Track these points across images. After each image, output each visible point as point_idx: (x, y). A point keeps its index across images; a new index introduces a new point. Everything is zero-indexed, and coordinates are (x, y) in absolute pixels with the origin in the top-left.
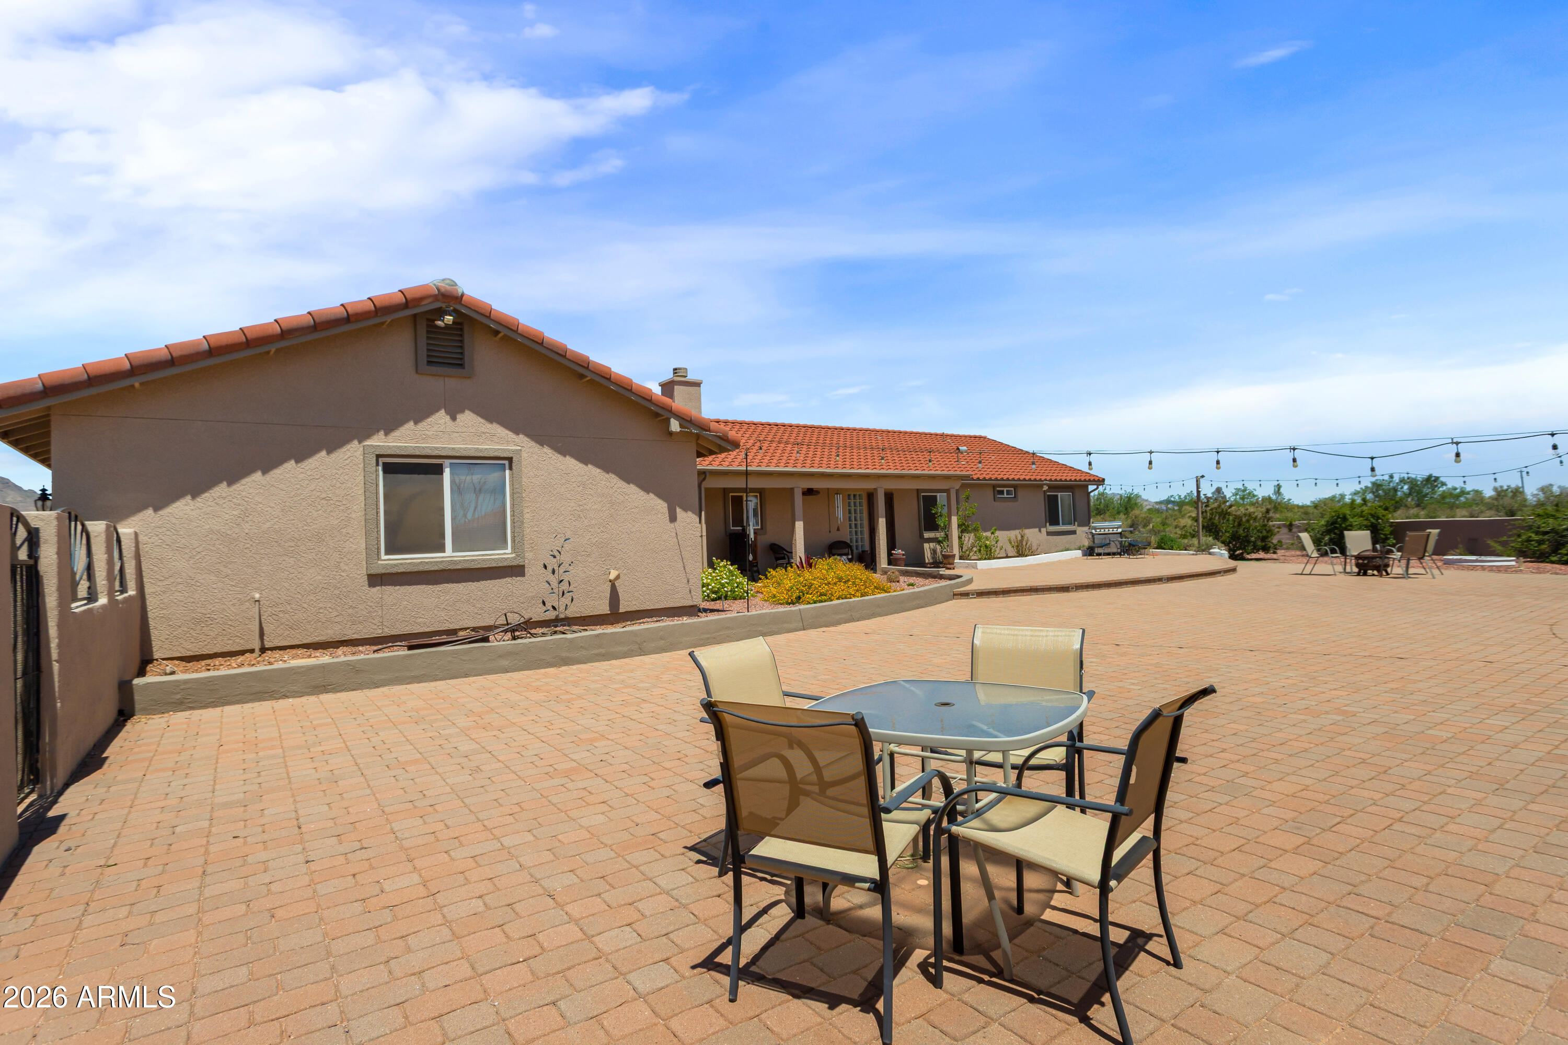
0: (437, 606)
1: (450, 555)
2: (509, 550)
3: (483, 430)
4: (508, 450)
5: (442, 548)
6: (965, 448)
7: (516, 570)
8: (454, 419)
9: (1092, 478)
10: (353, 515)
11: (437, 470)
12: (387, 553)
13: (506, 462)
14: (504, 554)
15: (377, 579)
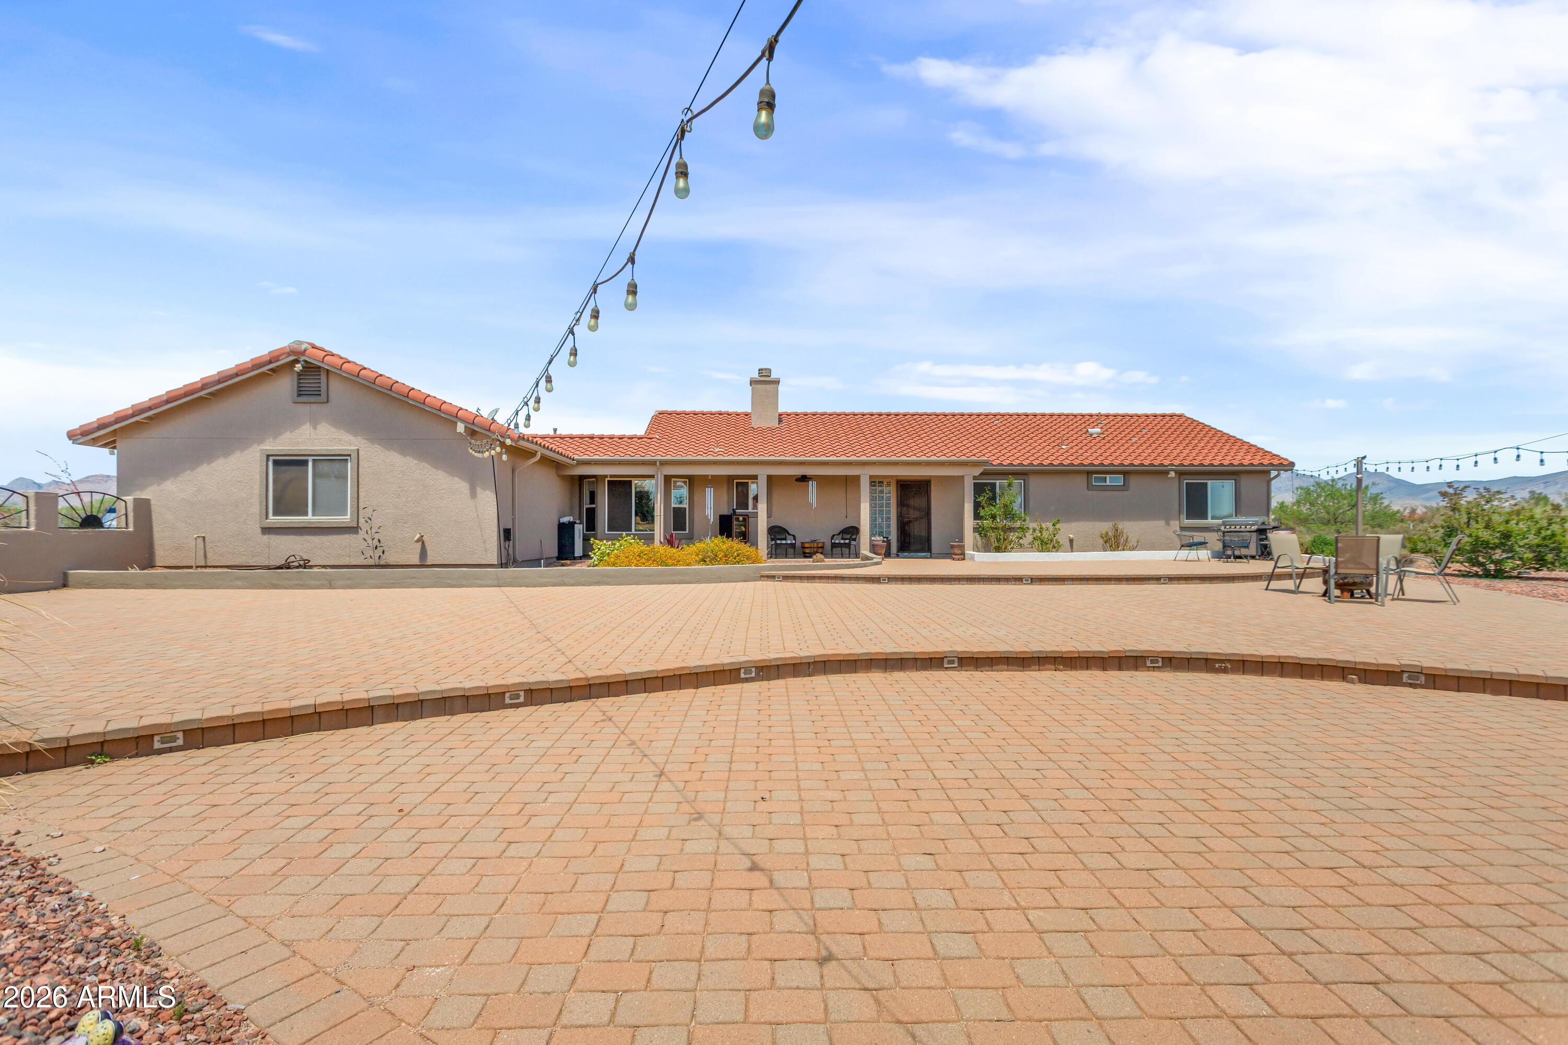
0: (301, 550)
1: (310, 518)
2: (349, 517)
3: (334, 437)
4: (348, 450)
5: (306, 514)
6: (1098, 430)
7: (353, 530)
8: (315, 428)
9: (1276, 462)
10: (255, 492)
11: (305, 463)
12: (275, 514)
13: (348, 458)
14: (346, 519)
15: (266, 530)
